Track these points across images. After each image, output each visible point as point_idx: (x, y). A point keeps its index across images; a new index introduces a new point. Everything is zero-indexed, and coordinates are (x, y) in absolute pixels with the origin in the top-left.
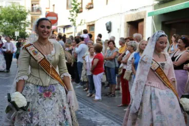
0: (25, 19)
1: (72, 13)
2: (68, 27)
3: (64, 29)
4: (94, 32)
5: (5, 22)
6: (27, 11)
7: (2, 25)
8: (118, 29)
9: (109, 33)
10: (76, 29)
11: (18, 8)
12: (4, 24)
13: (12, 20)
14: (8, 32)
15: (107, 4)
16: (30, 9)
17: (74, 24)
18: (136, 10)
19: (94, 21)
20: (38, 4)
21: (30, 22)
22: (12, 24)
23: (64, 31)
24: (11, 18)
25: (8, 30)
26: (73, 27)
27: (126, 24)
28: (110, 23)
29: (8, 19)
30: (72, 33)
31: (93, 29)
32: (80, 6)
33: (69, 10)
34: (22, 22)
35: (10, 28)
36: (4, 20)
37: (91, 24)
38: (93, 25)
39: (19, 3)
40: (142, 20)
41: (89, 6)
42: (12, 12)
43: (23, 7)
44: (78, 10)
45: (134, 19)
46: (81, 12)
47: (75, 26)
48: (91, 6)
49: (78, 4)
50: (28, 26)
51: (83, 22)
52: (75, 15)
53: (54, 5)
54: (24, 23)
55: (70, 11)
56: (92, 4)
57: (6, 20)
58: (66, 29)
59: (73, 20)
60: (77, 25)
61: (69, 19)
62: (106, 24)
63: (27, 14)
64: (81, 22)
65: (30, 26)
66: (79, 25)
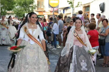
0: (33, 3)
2: (67, 8)
3: (64, 10)
4: (89, 12)
5: (17, 6)
7: (15, 8)
9: (102, 12)
10: (73, 10)
12: (17, 7)
13: (23, 4)
14: (19, 13)
17: (72, 6)
19: (90, 3)
21: (37, 5)
22: (23, 7)
23: (64, 12)
24: (22, 3)
25: (20, 12)
26: (71, 9)
28: (104, 4)
29: (20, 4)
30: (70, 13)
31: (88, 10)
34: (30, 5)
35: (21, 10)
36: (16, 4)
37: (86, 5)
38: (89, 6)
47: (73, 7)
50: (35, 9)
51: (80, 4)
54: (32, 7)
57: (18, 4)
58: (65, 11)
59: (71, 3)
60: (74, 7)
61: (68, 2)
62: (100, 5)
64: (78, 5)
65: (36, 8)
66: (76, 7)
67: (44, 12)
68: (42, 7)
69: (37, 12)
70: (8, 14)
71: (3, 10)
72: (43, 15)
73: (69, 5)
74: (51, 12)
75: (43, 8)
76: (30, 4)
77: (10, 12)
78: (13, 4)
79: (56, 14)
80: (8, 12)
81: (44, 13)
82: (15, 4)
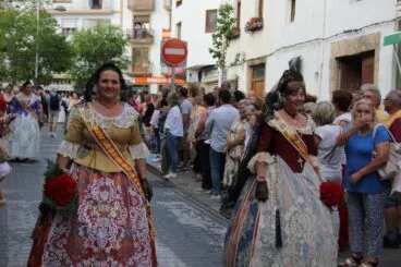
0: (121, 53)
1: (218, 39)
2: (207, 69)
3: (200, 74)
4: (263, 81)
5: (80, 60)
6: (124, 38)
8: (317, 73)
10: (224, 73)
11: (107, 32)
12: (78, 64)
13: (95, 56)
15: (292, 19)
16: (131, 33)
17: (222, 63)
18: (356, 31)
19: (265, 57)
20: (148, 22)
21: (130, 59)
22: (94, 65)
23: (200, 78)
24: (93, 53)
26: (219, 69)
27: (335, 63)
28: (299, 61)
29: (87, 55)
30: (217, 82)
31: (262, 74)
32: (234, 25)
33: (210, 35)
34: (113, 59)
35: (89, 71)
36: (79, 57)
37: (257, 62)
38: (262, 65)
39: (109, 21)
40: (371, 54)
41: (255, 24)
42: (94, 40)
43: (117, 28)
44: (231, 33)
45: (352, 52)
46: (237, 37)
47: (223, 66)
48: (259, 24)
49: (232, 20)
50: (126, 68)
51: (240, 59)
52: (224, 44)
53: (179, 25)
54: (119, 63)
55: (214, 37)
56: (260, 19)
57: (82, 56)
58: (203, 75)
59: (218, 55)
60: (227, 64)
61: (212, 52)
62: (290, 63)
63: (124, 43)
64: (237, 60)
65: (130, 67)
66: (232, 65)
67: (150, 76)
68: (144, 65)
69: (131, 75)
70: (58, 81)
71: (44, 71)
72: (147, 86)
73: (214, 61)
74: (167, 77)
75: (146, 68)
76: (114, 56)
77: (62, 75)
78: (70, 56)
79: (179, 82)
80: (56, 76)
81: (149, 80)
82: (74, 55)
